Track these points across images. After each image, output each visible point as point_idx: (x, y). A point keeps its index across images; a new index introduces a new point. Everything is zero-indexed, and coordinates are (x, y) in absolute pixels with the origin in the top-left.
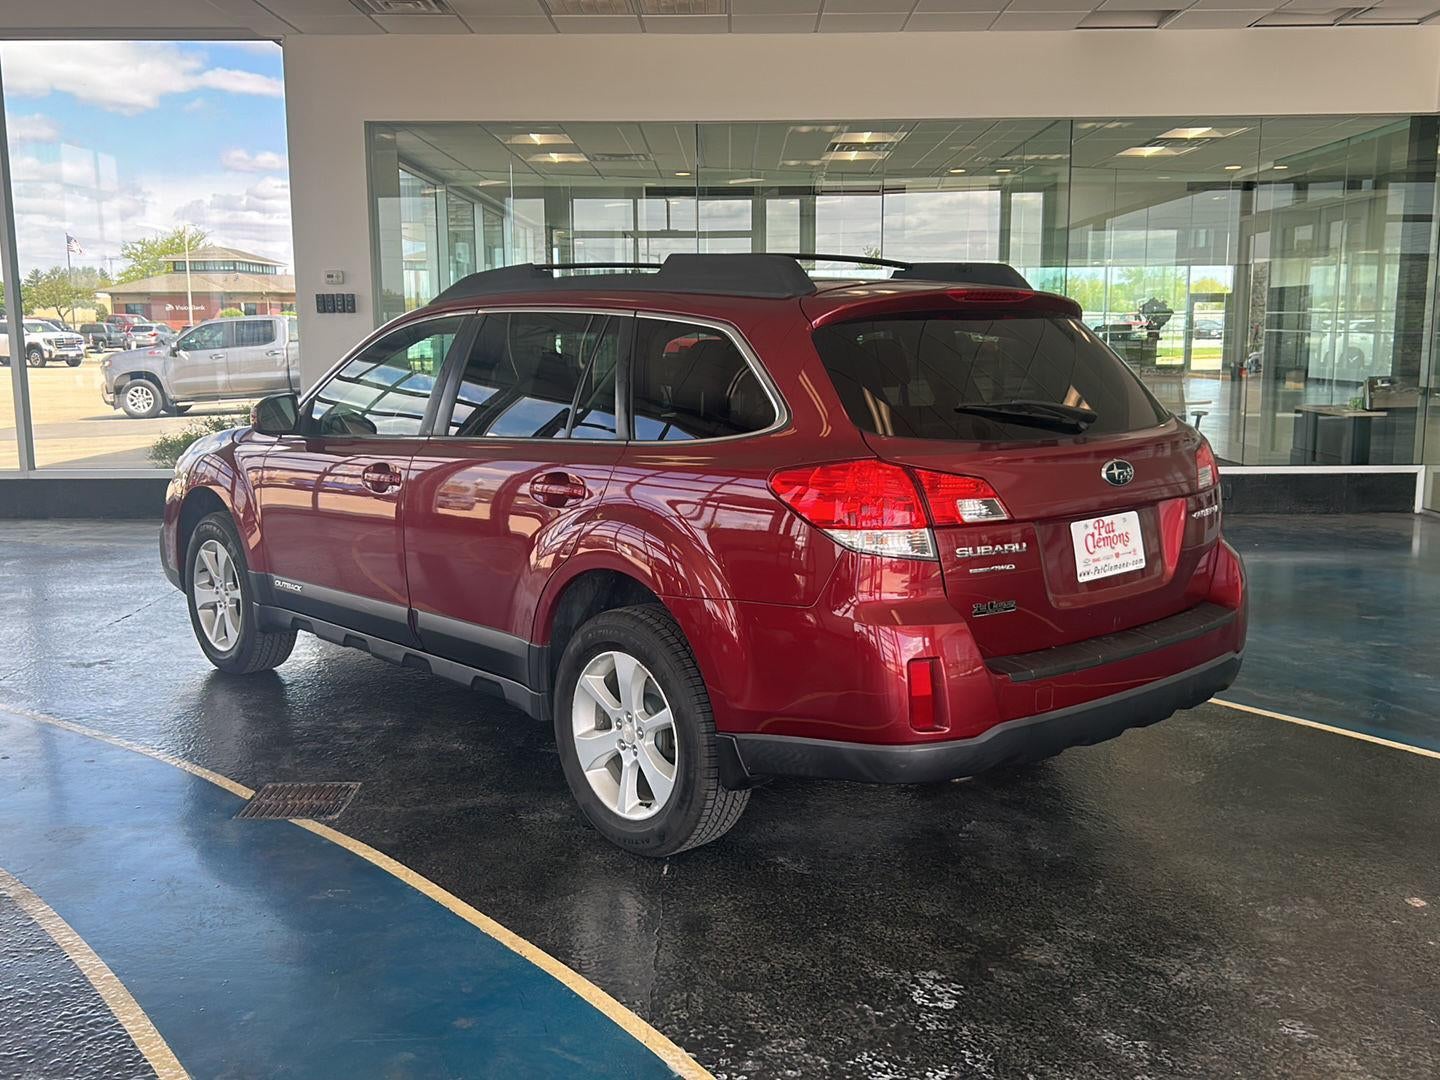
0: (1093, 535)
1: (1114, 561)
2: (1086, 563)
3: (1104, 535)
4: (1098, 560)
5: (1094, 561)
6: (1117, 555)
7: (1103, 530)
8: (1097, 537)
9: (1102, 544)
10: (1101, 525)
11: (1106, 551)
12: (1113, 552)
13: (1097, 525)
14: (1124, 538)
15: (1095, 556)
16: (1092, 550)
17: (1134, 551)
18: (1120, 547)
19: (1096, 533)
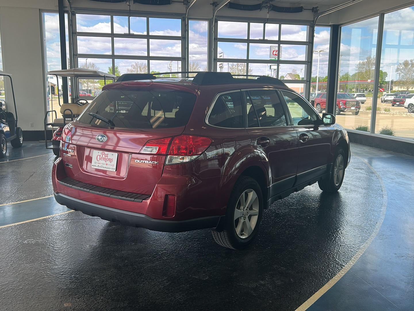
0: (100, 156)
1: (105, 166)
2: (95, 163)
3: (104, 157)
4: (100, 163)
5: (98, 163)
6: (107, 164)
7: (104, 156)
8: (101, 157)
9: (102, 159)
10: (104, 154)
11: (103, 162)
12: (105, 163)
13: (102, 153)
14: (111, 160)
15: (99, 162)
16: (98, 160)
17: (113, 165)
18: (108, 162)
19: (101, 155)
